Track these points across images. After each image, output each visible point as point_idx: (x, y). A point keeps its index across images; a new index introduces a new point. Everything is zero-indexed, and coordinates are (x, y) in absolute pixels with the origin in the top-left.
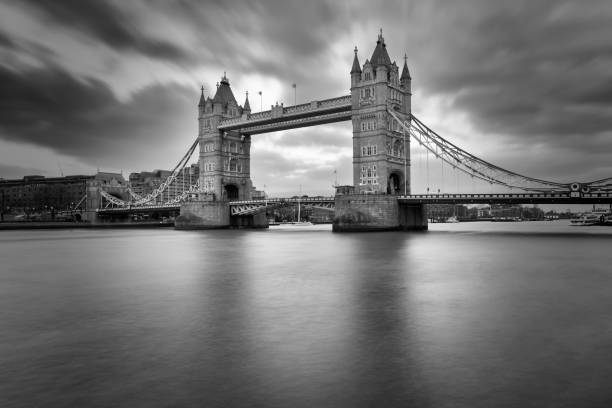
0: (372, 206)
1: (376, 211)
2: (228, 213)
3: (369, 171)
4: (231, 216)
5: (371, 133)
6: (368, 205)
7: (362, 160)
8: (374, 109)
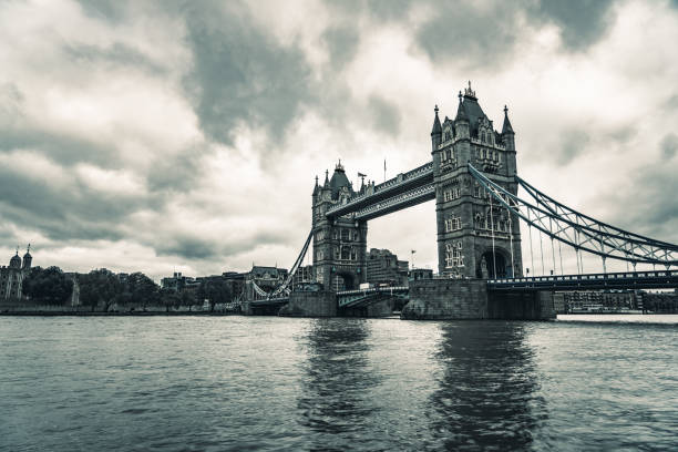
0: (445, 293)
1: (451, 301)
2: (335, 305)
3: (455, 249)
4: (338, 307)
5: (454, 203)
6: (439, 294)
7: (447, 236)
8: (454, 174)
